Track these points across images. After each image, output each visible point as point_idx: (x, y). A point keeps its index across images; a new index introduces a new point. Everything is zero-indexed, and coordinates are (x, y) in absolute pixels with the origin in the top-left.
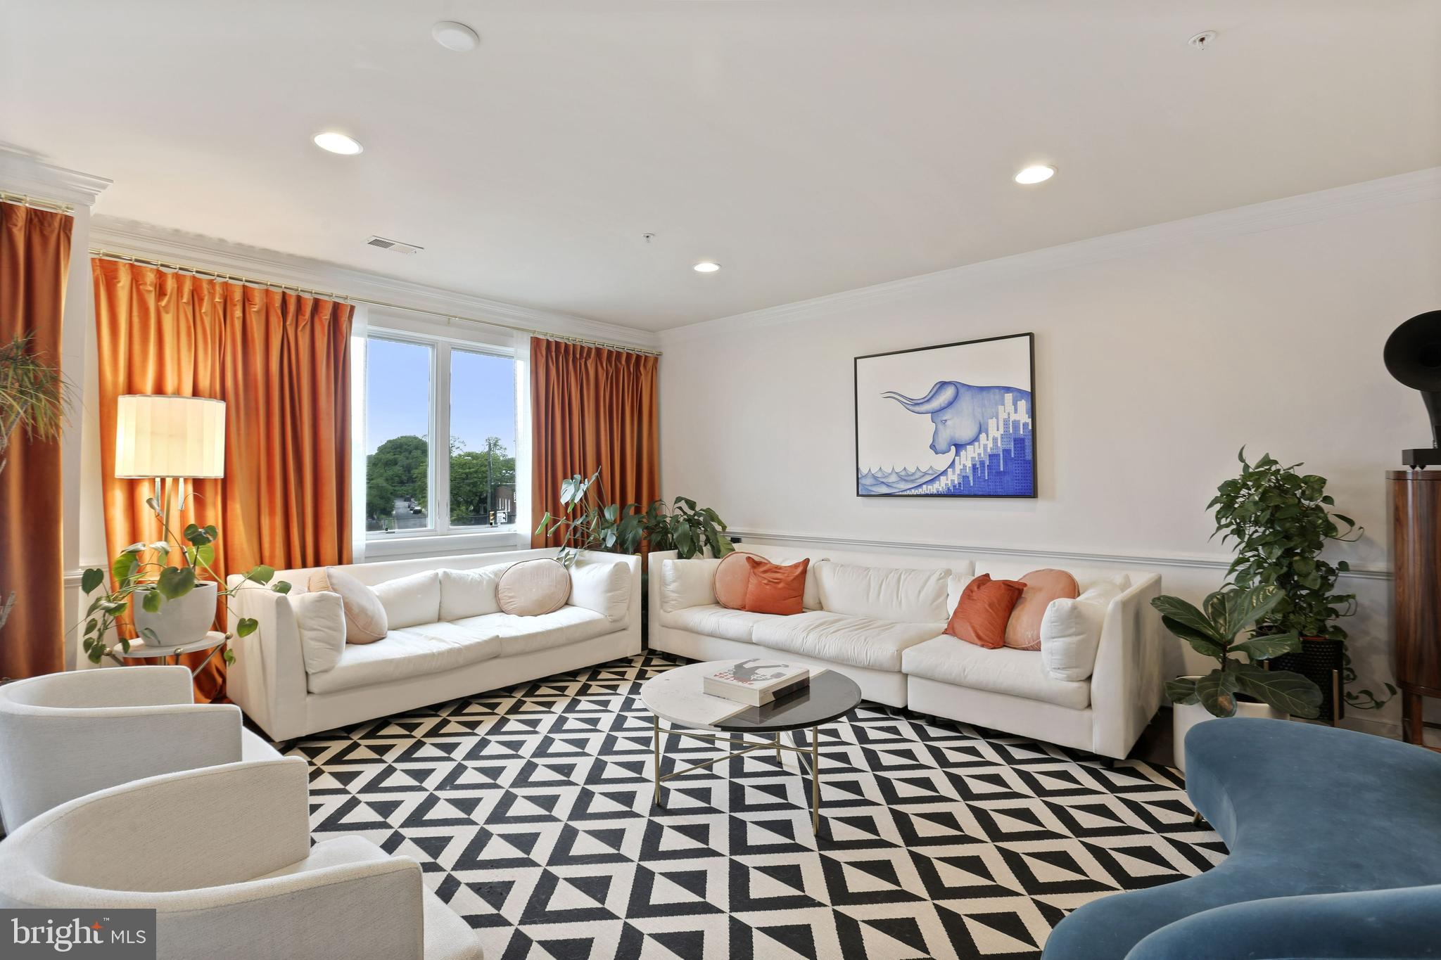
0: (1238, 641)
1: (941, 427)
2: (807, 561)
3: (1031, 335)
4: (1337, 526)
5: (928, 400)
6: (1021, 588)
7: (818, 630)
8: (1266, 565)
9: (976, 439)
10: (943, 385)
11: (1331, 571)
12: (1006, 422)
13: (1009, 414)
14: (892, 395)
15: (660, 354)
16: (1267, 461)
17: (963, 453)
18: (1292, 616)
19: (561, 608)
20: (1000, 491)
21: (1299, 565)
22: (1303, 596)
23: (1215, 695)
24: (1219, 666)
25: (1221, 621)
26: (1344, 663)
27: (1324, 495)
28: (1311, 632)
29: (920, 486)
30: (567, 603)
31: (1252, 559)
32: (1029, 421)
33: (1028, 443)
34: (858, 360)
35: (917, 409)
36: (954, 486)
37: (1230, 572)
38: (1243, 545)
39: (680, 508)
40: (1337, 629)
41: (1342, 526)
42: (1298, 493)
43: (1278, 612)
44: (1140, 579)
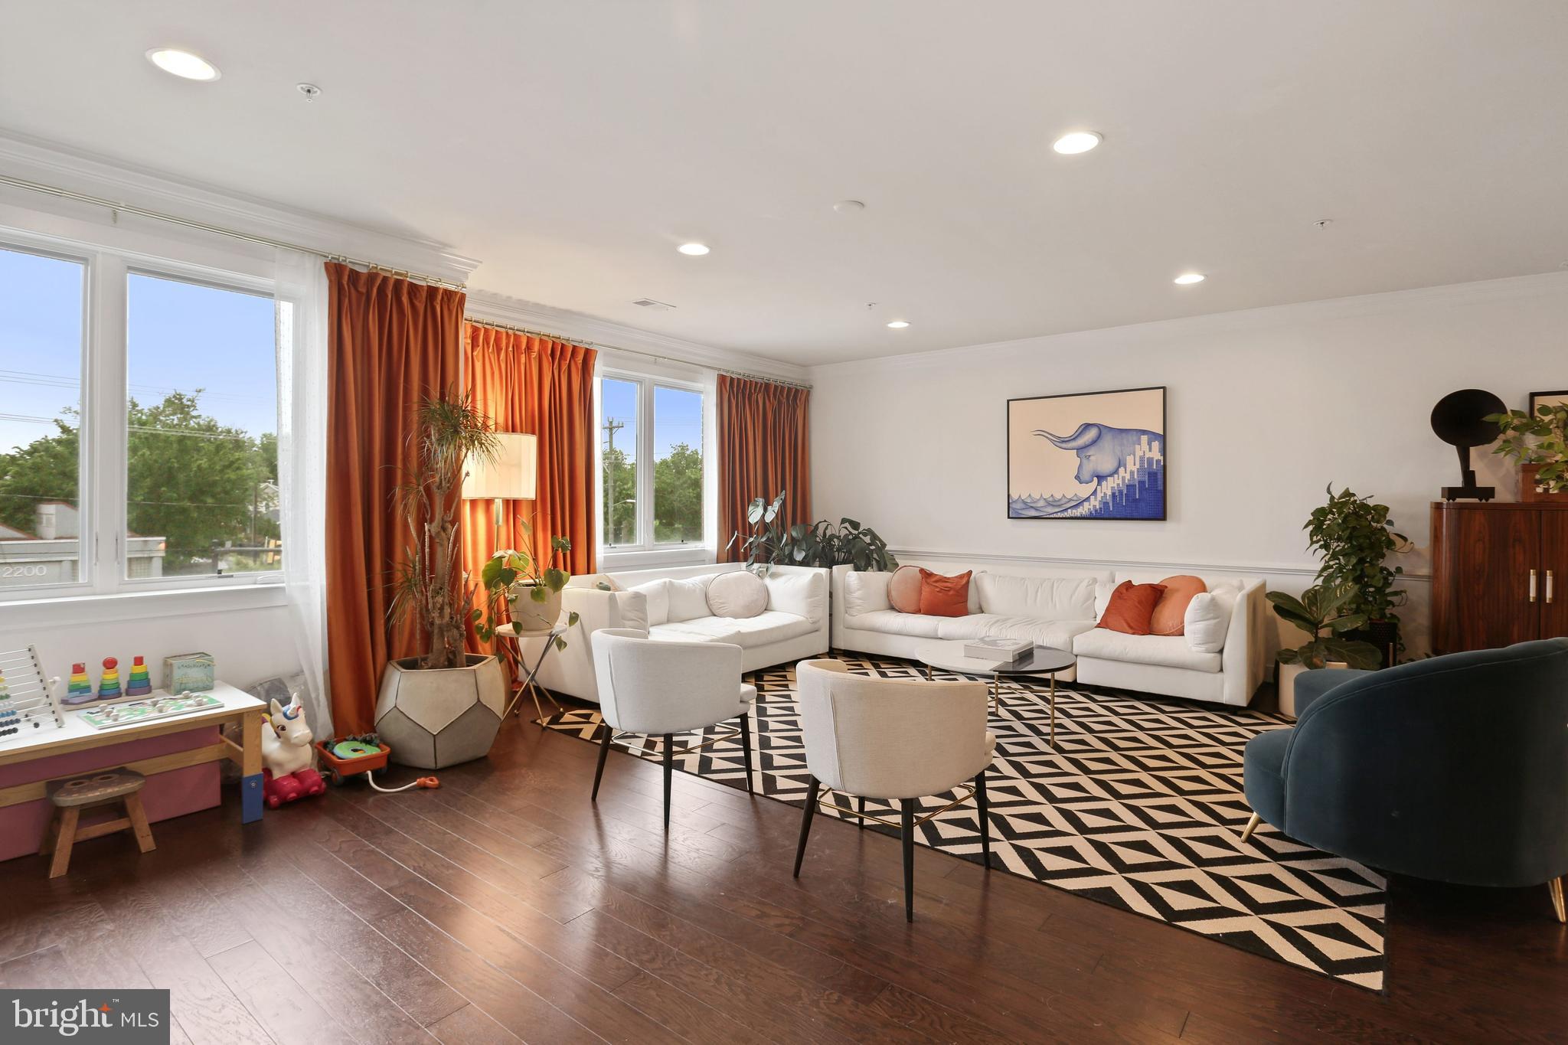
0: (1326, 621)
1: (1085, 461)
2: (970, 572)
3: (1164, 388)
4: (1396, 542)
5: (1074, 438)
6: (1162, 589)
7: (996, 625)
8: (1344, 570)
9: (1116, 472)
10: (1087, 426)
11: (1390, 574)
12: (1142, 459)
13: (1144, 452)
14: (1042, 433)
15: (811, 387)
16: (1347, 494)
17: (1104, 483)
18: (1362, 606)
19: (762, 613)
20: (1135, 515)
21: (1369, 570)
22: (1370, 592)
23: (1311, 658)
24: (1313, 640)
25: (1315, 609)
26: (1397, 639)
27: (1387, 519)
28: (1375, 616)
29: (1066, 510)
30: (767, 609)
31: (1334, 567)
32: (1162, 458)
33: (1160, 476)
34: (1010, 402)
35: (1064, 445)
36: (1096, 511)
37: (1319, 576)
38: (1329, 556)
39: (846, 528)
40: (1393, 616)
41: (1399, 542)
42: (1369, 517)
43: (1354, 603)
44: (1251, 583)
